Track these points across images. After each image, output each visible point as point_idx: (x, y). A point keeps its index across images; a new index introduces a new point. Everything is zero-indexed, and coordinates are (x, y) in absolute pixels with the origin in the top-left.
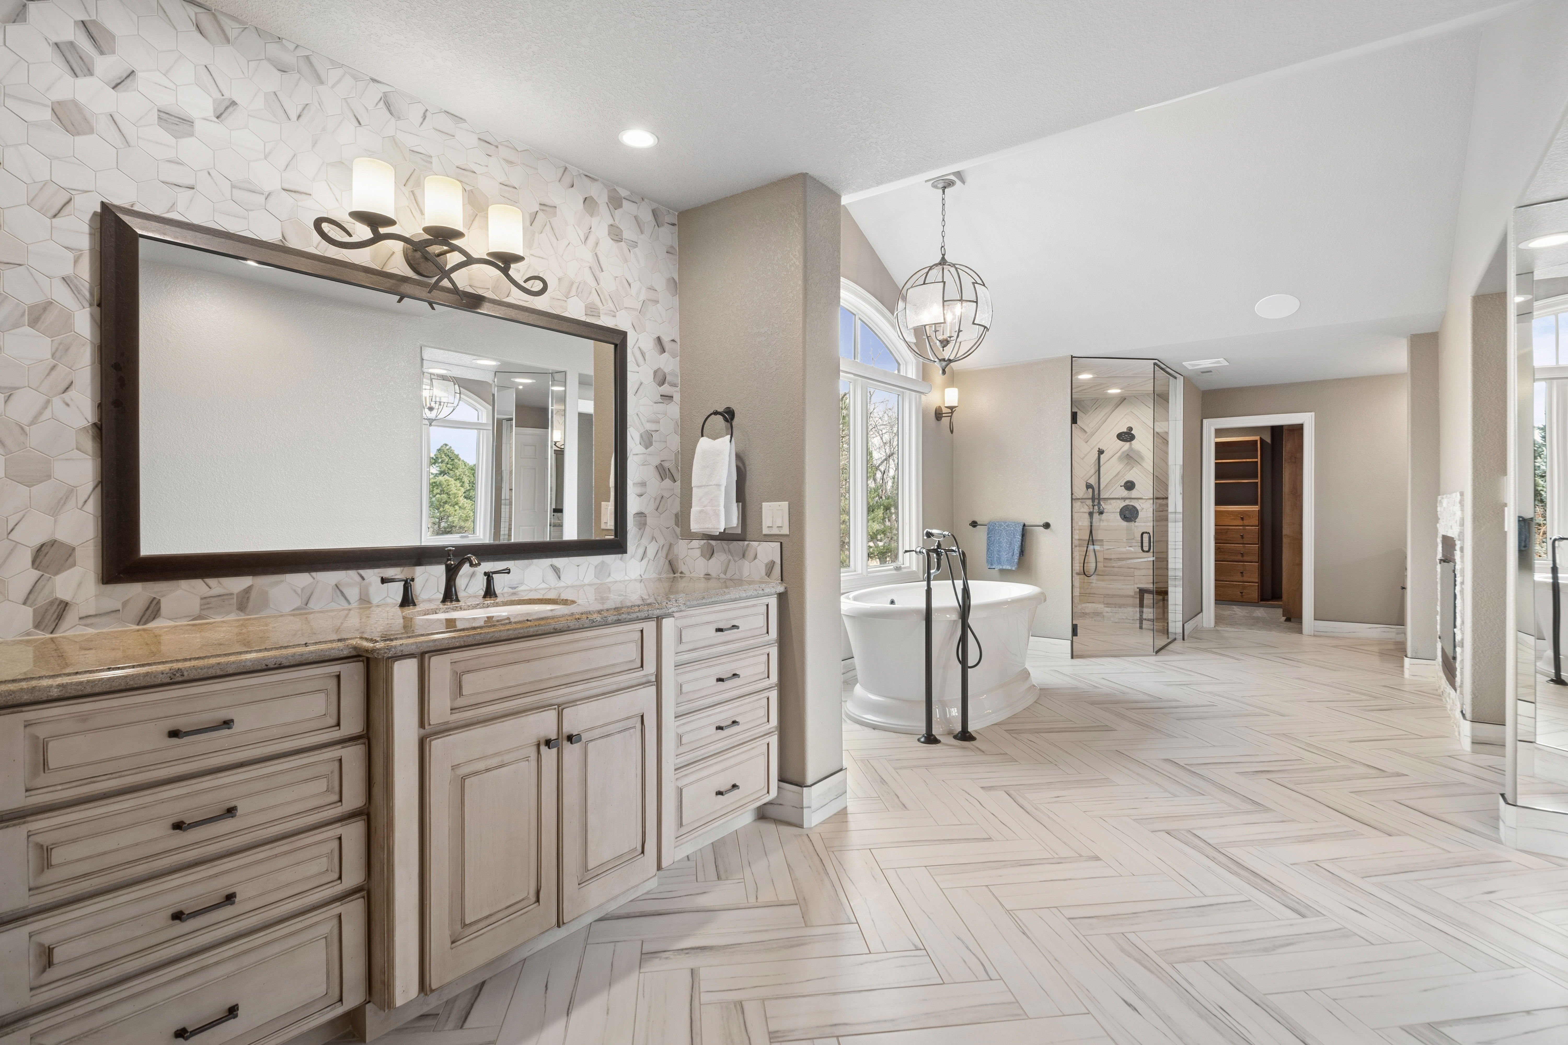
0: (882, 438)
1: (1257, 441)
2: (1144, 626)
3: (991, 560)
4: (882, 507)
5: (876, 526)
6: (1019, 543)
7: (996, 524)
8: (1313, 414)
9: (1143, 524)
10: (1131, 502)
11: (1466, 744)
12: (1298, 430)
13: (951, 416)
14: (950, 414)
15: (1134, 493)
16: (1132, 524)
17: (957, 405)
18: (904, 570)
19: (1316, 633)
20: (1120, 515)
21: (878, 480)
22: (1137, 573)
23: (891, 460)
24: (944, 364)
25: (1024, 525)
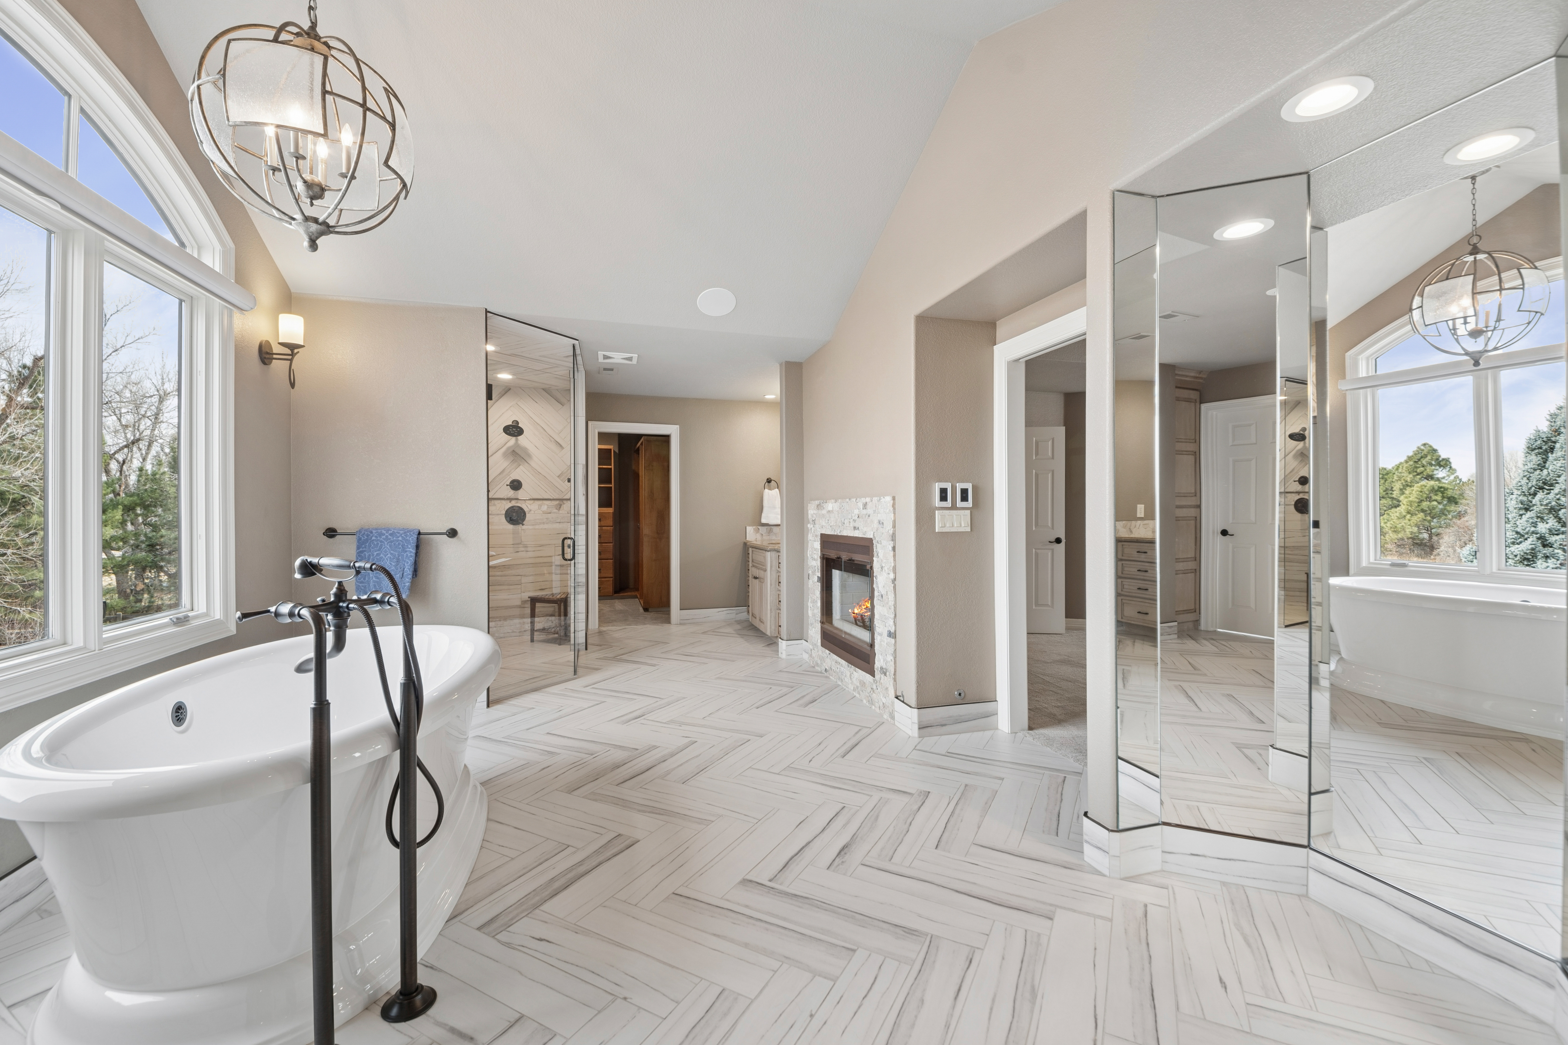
0: (120, 420)
1: (611, 449)
2: (535, 638)
3: (365, 587)
4: (120, 507)
5: (110, 532)
6: (412, 559)
7: (371, 532)
8: (678, 426)
9: (531, 527)
10: (517, 503)
11: (913, 731)
12: (665, 439)
13: (291, 360)
14: (290, 357)
15: (521, 494)
16: (520, 527)
17: (302, 344)
18: (195, 623)
19: (682, 622)
20: (506, 517)
21: (113, 472)
22: (524, 580)
23: (135, 449)
24: (314, 227)
25: (419, 533)
